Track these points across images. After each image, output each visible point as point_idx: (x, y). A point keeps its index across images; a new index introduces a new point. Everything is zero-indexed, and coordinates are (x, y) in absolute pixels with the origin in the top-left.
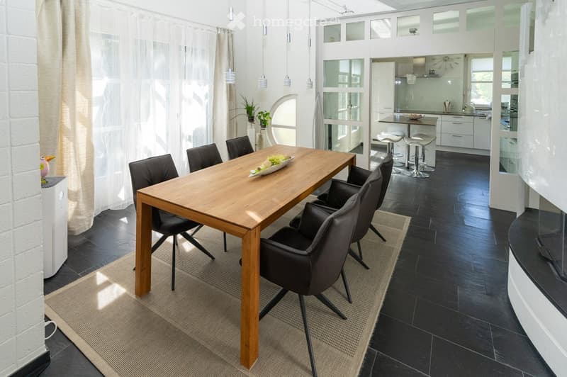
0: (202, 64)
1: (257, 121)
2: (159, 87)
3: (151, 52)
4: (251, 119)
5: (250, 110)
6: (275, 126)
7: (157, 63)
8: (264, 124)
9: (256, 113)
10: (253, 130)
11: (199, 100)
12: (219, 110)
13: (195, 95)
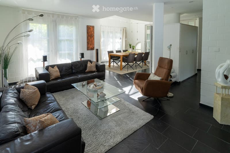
0: (119, 35)
1: (132, 48)
2: (111, 40)
3: (110, 34)
4: (130, 47)
5: (130, 45)
6: (137, 49)
7: (111, 35)
8: (133, 49)
9: (131, 46)
10: (131, 50)
11: (119, 43)
12: (123, 46)
13: (118, 42)
